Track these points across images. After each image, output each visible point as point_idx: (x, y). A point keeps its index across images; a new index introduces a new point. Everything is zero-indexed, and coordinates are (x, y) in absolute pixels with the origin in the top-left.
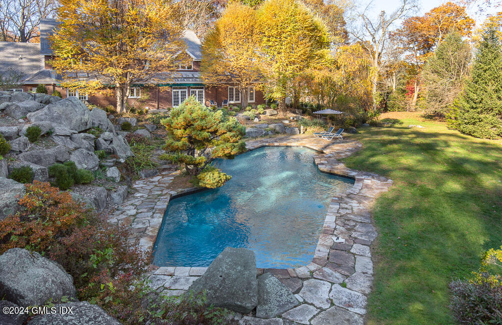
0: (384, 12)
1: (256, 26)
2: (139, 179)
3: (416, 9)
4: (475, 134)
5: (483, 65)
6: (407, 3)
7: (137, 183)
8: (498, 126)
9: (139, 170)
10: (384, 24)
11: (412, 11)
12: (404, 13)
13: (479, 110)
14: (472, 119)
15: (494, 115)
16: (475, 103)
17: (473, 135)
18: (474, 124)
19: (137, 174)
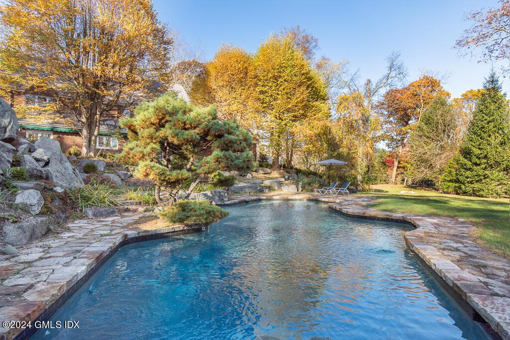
0: (369, 81)
1: (251, 68)
2: (82, 218)
3: (402, 76)
4: (481, 193)
5: (486, 117)
6: (392, 69)
7: (76, 222)
8: (505, 182)
9: (86, 206)
10: (370, 93)
11: (397, 79)
12: (389, 81)
13: (483, 166)
14: (476, 177)
15: (499, 171)
16: (479, 158)
17: (478, 194)
18: (479, 181)
19: (81, 211)
